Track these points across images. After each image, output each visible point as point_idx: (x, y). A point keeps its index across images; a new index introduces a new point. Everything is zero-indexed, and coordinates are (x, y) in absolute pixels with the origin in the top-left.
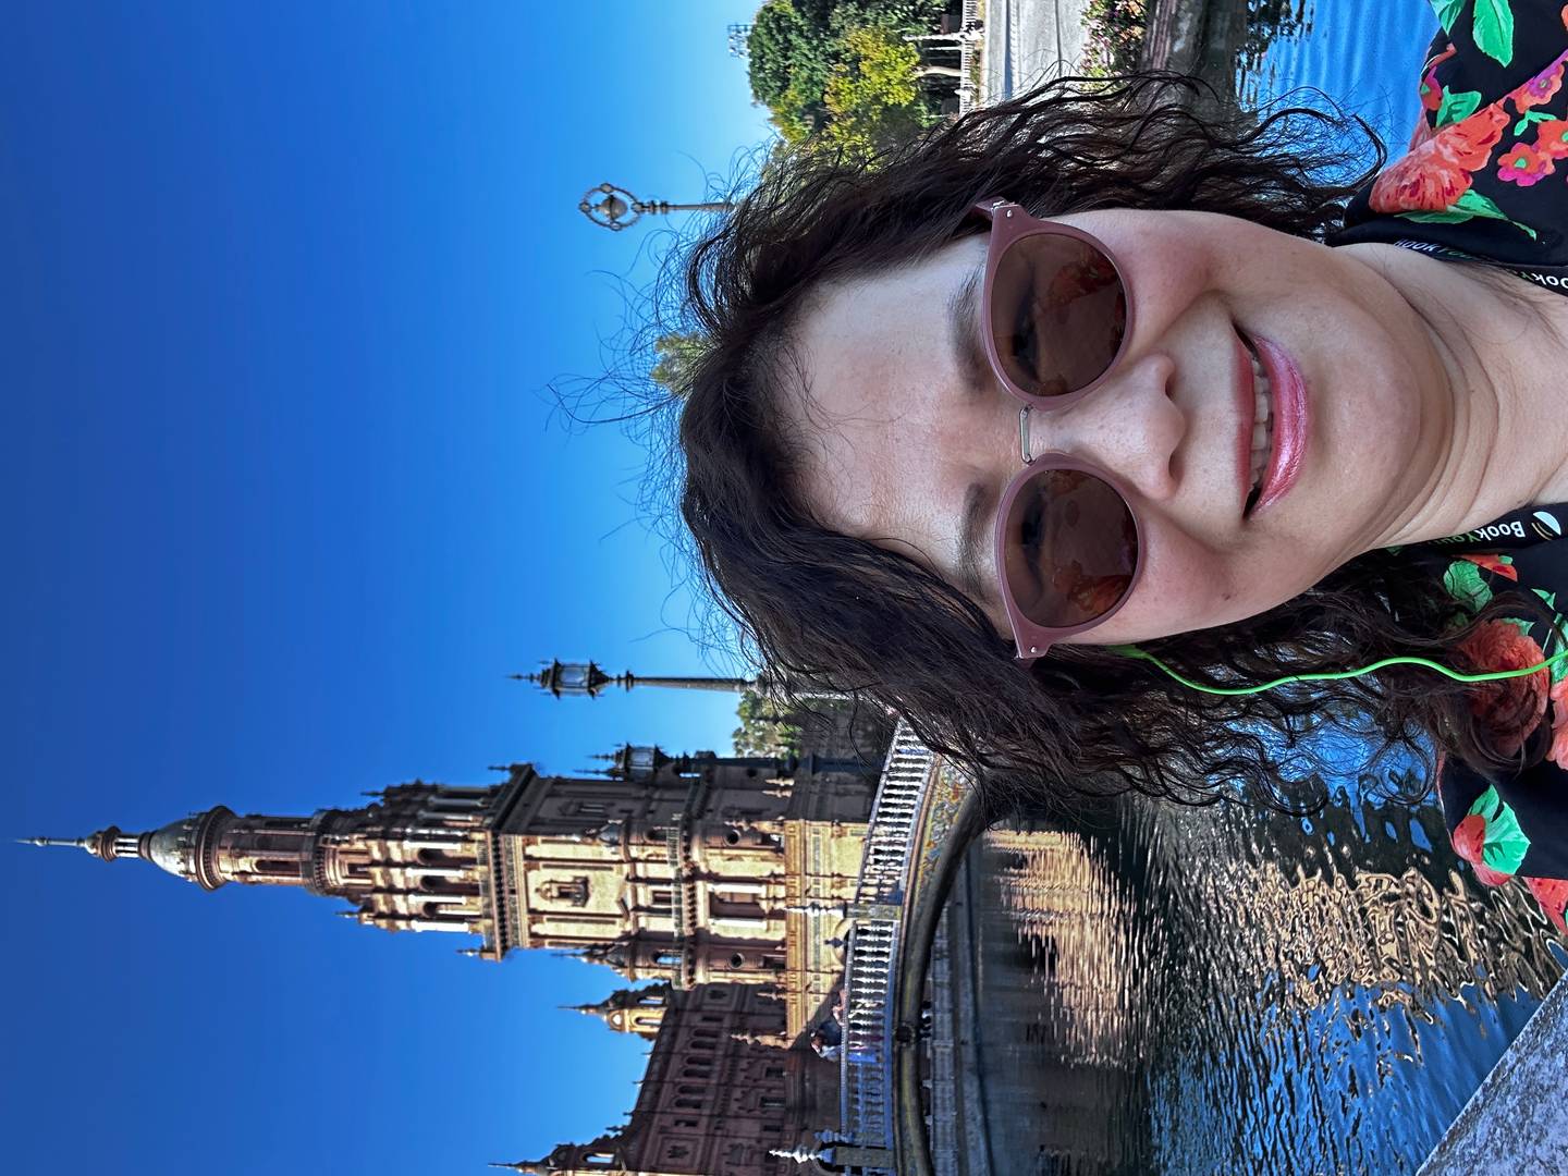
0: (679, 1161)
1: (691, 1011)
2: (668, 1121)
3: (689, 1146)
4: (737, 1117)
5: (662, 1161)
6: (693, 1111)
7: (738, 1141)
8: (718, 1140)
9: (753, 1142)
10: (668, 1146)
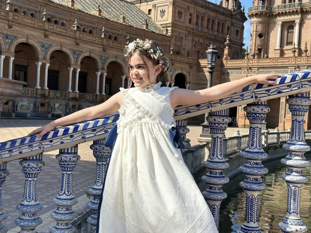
0: (177, 15)
1: (232, 22)
2: (192, 11)
3: (182, 20)
4: (193, 40)
5: (177, 8)
6: (195, 22)
7: (184, 41)
8: (184, 32)
9: (183, 47)
10: (182, 11)
